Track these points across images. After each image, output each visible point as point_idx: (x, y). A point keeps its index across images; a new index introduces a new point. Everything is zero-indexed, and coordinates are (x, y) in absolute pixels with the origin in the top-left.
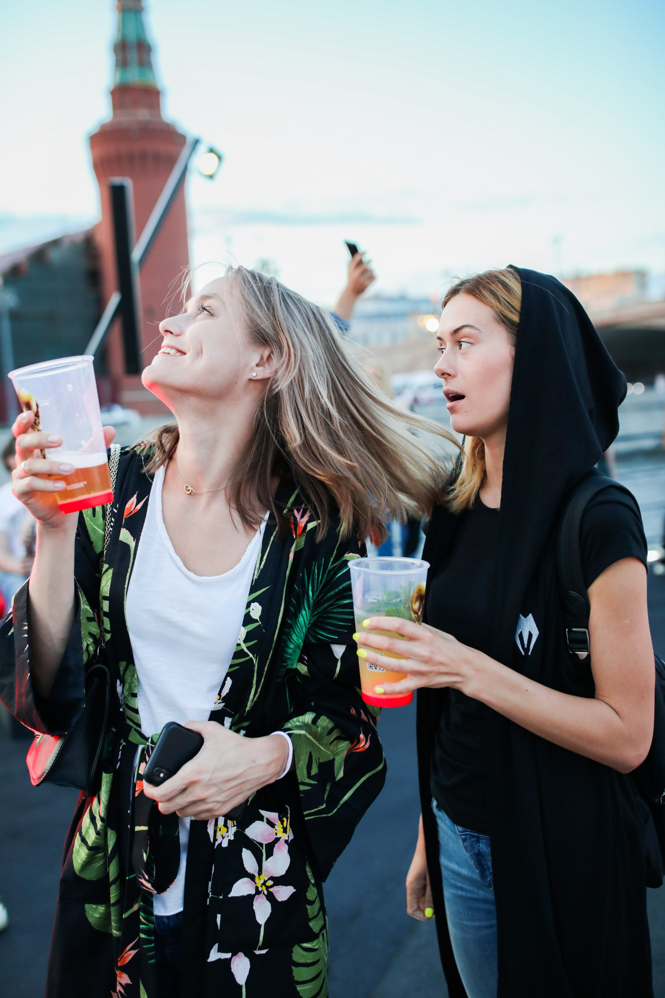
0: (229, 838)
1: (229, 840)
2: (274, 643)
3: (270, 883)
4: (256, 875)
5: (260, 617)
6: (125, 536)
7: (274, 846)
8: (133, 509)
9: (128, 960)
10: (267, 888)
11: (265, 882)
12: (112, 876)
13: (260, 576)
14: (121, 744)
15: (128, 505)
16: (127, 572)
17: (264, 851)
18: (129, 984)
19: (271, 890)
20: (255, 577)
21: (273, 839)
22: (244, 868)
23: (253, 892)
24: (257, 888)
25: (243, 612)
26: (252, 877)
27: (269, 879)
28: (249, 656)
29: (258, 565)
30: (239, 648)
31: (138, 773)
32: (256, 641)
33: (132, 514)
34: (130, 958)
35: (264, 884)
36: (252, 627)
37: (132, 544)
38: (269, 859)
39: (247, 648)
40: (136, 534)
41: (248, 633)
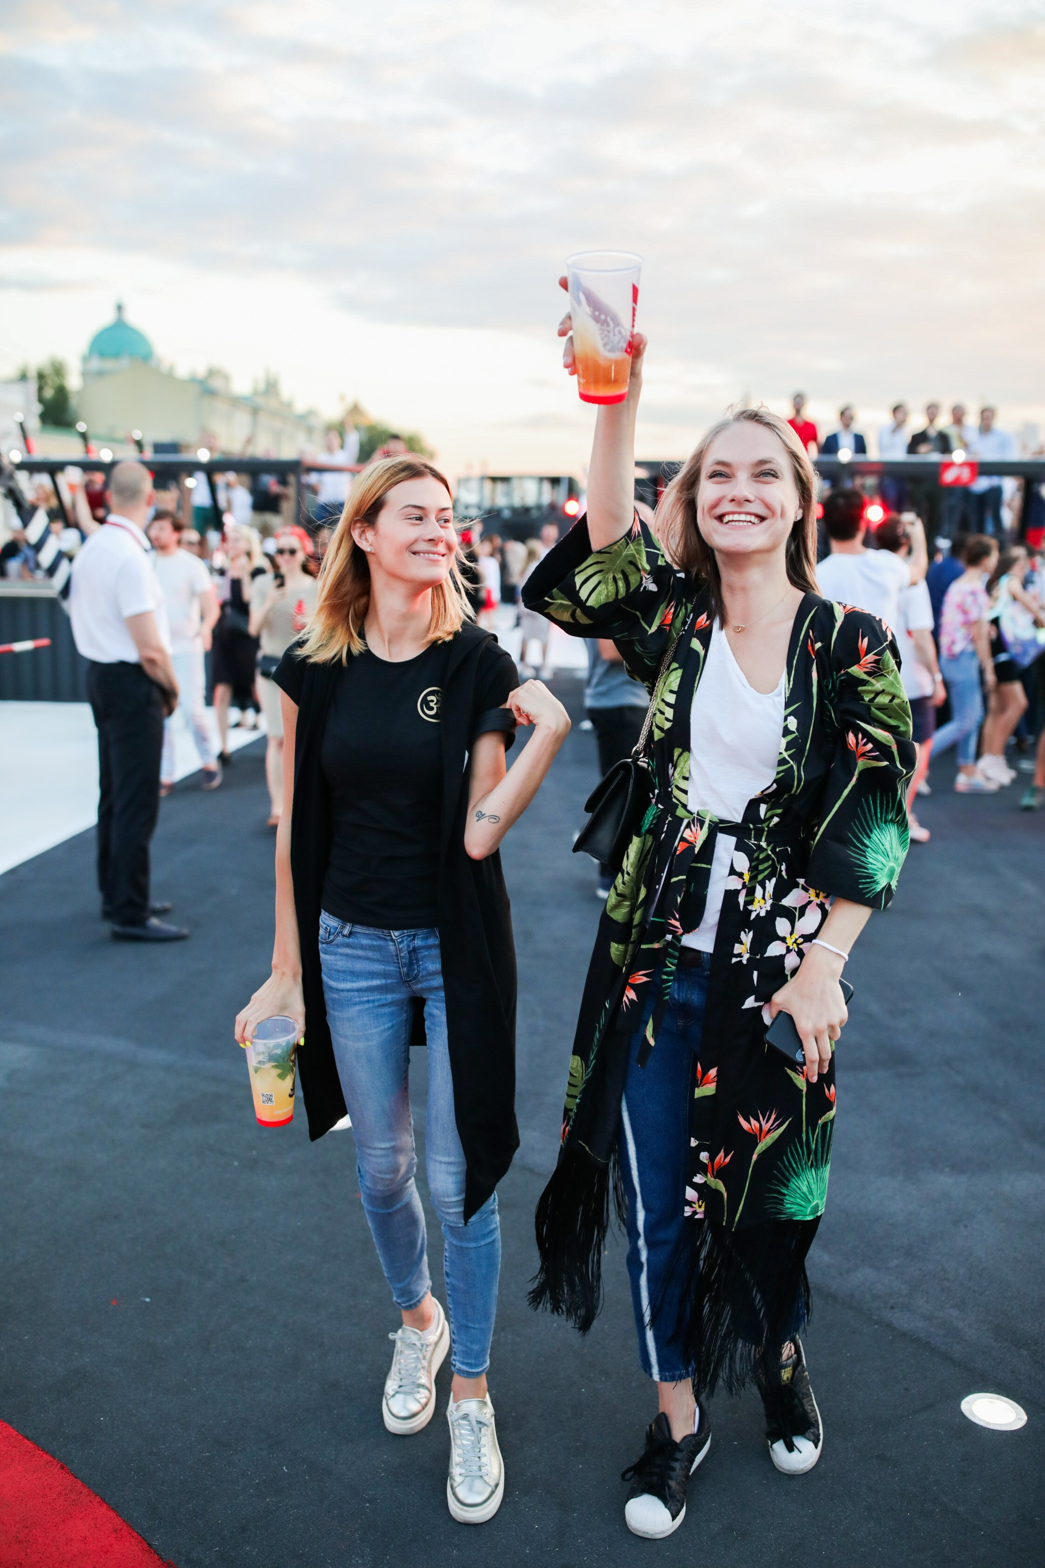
0: (766, 909)
1: (767, 911)
2: (807, 751)
3: (801, 940)
4: (788, 936)
5: (797, 729)
6: (696, 644)
7: (807, 907)
8: (703, 623)
9: (638, 982)
10: (798, 945)
11: (796, 940)
12: (636, 921)
13: (791, 694)
14: (667, 819)
15: (699, 620)
16: (697, 674)
17: (797, 914)
18: (635, 1001)
19: (800, 946)
20: (787, 695)
21: (806, 902)
22: (777, 933)
23: (784, 952)
24: (788, 947)
25: (783, 725)
26: (783, 940)
27: (800, 937)
28: (789, 763)
29: (787, 685)
30: (781, 757)
31: (682, 836)
32: (794, 750)
33: (702, 627)
34: (641, 981)
35: (795, 942)
36: (790, 738)
37: (702, 652)
38: (801, 920)
39: (789, 756)
40: (706, 645)
41: (788, 743)
